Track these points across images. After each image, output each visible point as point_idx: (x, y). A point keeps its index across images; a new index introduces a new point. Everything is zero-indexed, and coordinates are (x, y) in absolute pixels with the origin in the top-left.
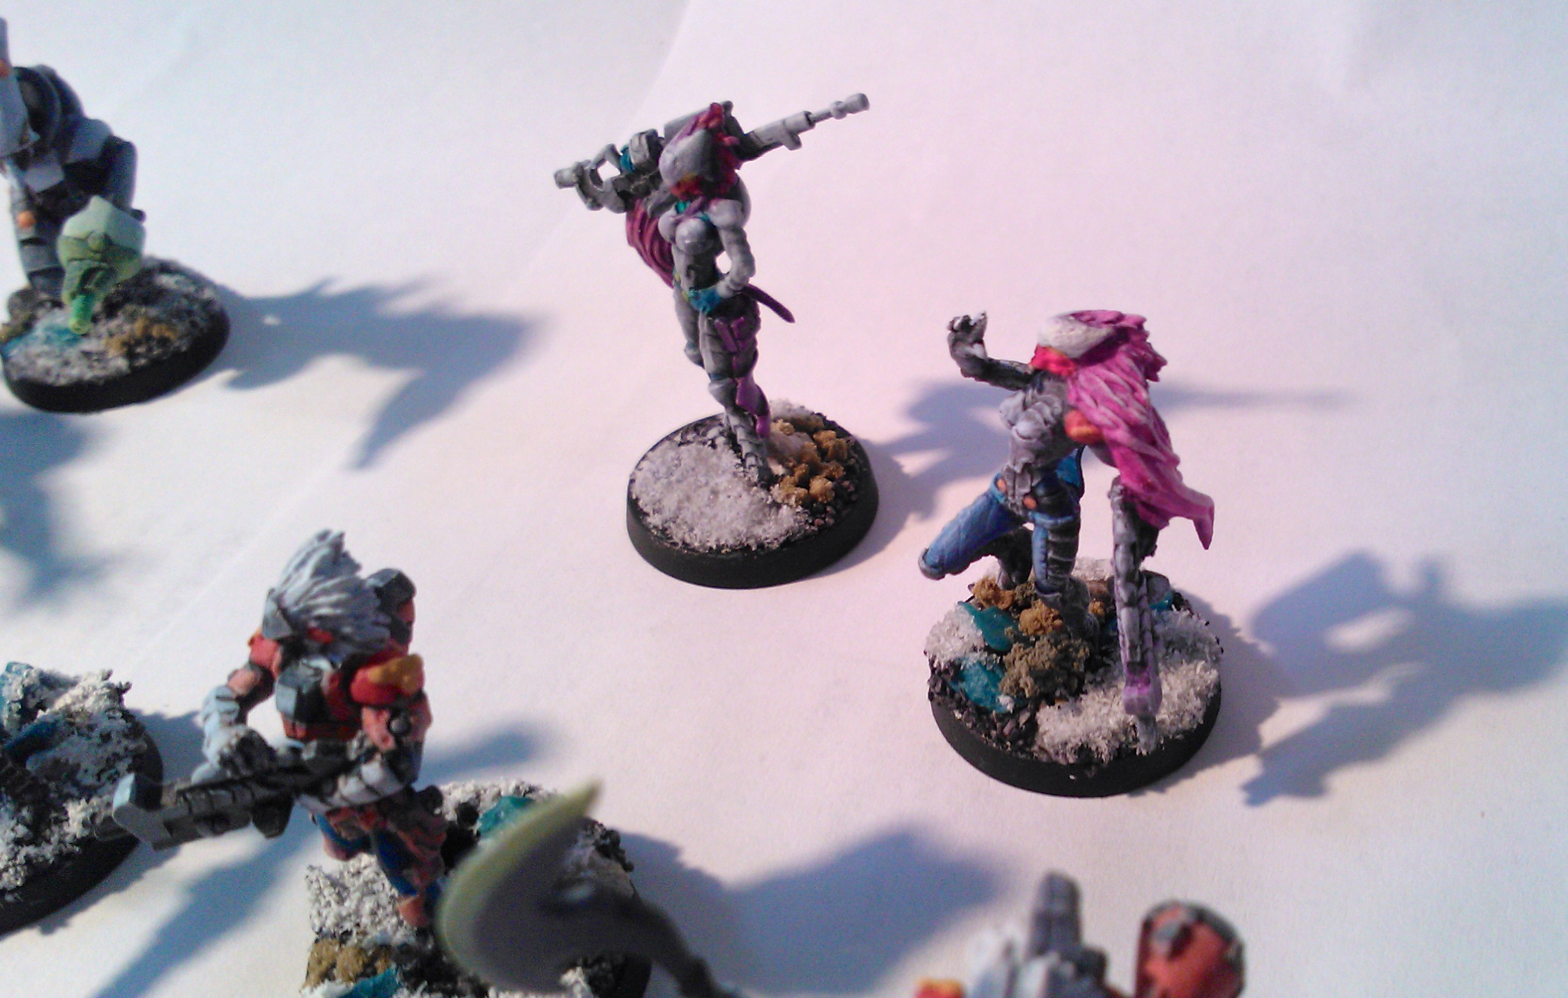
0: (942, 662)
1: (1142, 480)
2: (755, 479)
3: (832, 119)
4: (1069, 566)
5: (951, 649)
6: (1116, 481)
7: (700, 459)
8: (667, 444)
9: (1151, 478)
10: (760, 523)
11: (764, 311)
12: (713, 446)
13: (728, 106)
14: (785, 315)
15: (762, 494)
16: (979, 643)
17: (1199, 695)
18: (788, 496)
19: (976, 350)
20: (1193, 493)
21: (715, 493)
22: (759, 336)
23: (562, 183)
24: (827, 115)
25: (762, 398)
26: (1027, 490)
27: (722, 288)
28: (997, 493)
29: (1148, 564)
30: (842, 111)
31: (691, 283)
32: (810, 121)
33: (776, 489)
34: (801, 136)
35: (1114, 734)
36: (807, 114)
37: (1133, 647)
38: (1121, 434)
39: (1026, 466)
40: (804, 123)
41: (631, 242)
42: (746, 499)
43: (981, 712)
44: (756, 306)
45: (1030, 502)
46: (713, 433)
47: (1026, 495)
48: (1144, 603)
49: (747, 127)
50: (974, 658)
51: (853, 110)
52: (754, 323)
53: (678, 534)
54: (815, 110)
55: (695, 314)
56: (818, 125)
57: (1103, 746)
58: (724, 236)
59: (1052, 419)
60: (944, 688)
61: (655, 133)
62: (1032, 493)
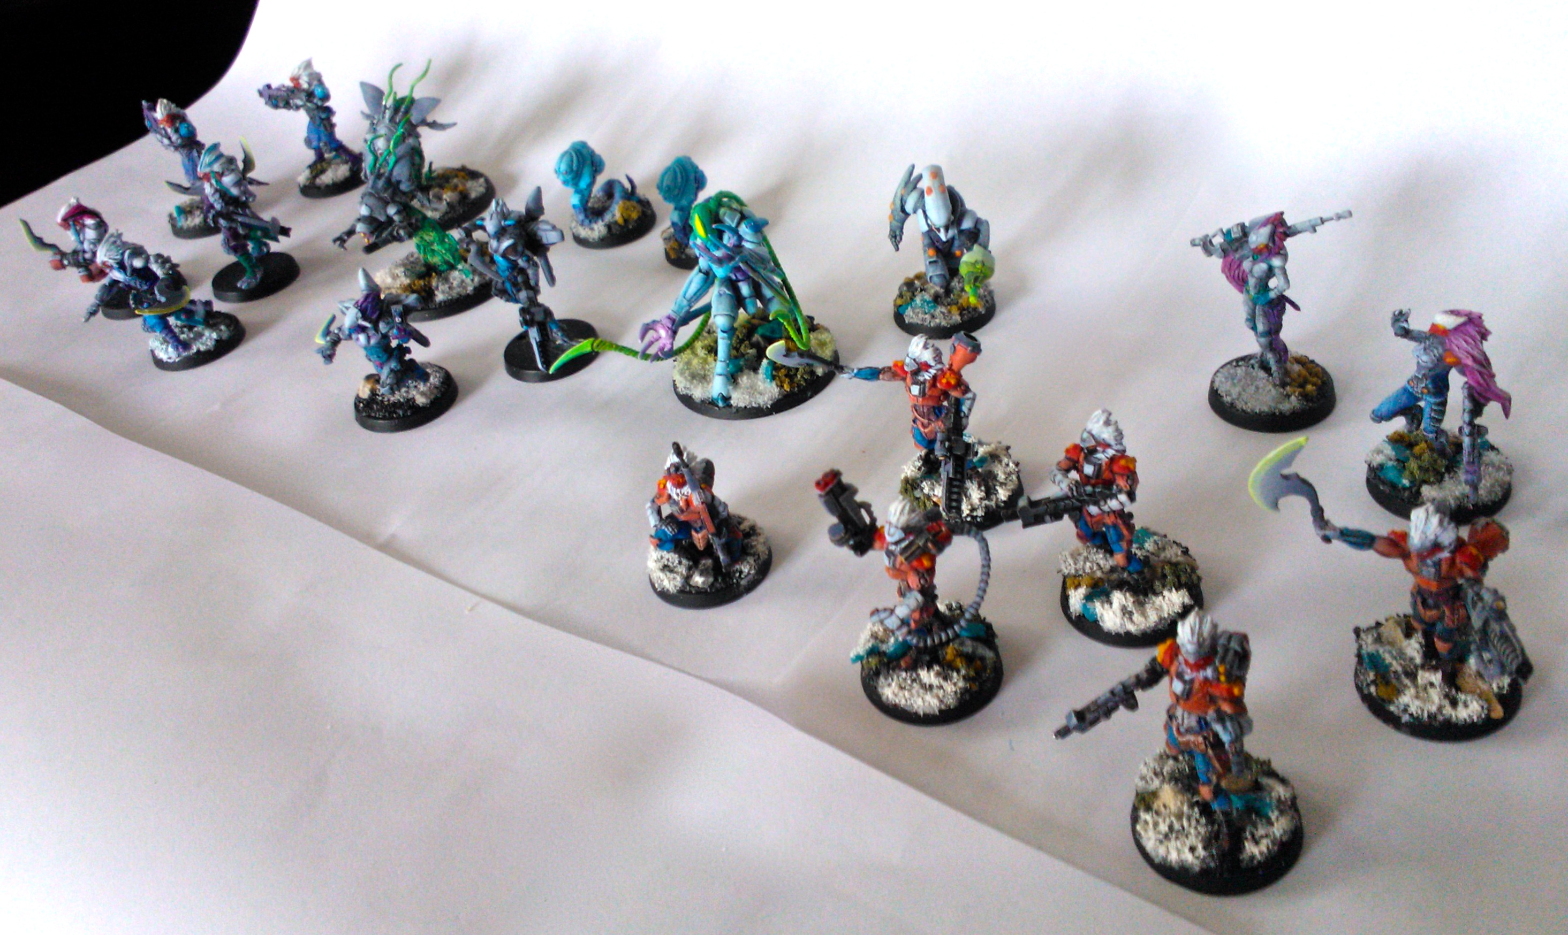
0: (1375, 464)
1: (1478, 383)
2: (1278, 383)
3: (1333, 222)
4: (1440, 421)
5: (1378, 459)
6: (1466, 383)
7: (1247, 373)
8: (1229, 366)
9: (1482, 381)
10: (1281, 403)
11: (1288, 306)
12: (1253, 367)
13: (1282, 214)
14: (1296, 307)
15: (1282, 390)
16: (1393, 457)
17: (1500, 486)
18: (1295, 392)
19: (1405, 325)
20: (1501, 390)
21: (1257, 388)
22: (1284, 317)
23: (1193, 244)
24: (1332, 219)
25: (1285, 345)
26: (1424, 385)
27: (1272, 295)
28: (1409, 387)
29: (1478, 421)
30: (1339, 217)
31: (1256, 291)
32: (1323, 221)
33: (1288, 388)
34: (1317, 228)
35: (1458, 498)
36: (1321, 219)
37: (1469, 454)
38: (1469, 362)
39: (1424, 375)
40: (1319, 221)
41: (1223, 271)
42: (1273, 392)
43: (1394, 486)
44: (1285, 305)
45: (1425, 391)
46: (1252, 361)
47: (1423, 388)
48: (1476, 436)
49: (1289, 222)
50: (1390, 463)
51: (1345, 217)
52: (1283, 310)
53: (1240, 405)
54: (1325, 216)
55: (1255, 305)
56: (1326, 224)
57: (1452, 502)
58: (1277, 271)
59: (1437, 355)
60: (1375, 475)
61: (1244, 224)
62: (1426, 387)
